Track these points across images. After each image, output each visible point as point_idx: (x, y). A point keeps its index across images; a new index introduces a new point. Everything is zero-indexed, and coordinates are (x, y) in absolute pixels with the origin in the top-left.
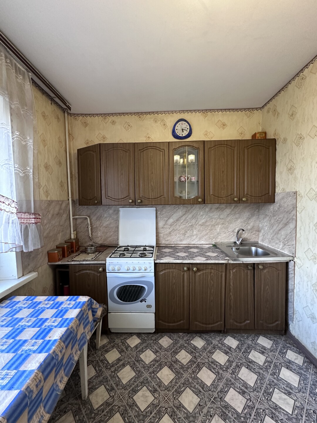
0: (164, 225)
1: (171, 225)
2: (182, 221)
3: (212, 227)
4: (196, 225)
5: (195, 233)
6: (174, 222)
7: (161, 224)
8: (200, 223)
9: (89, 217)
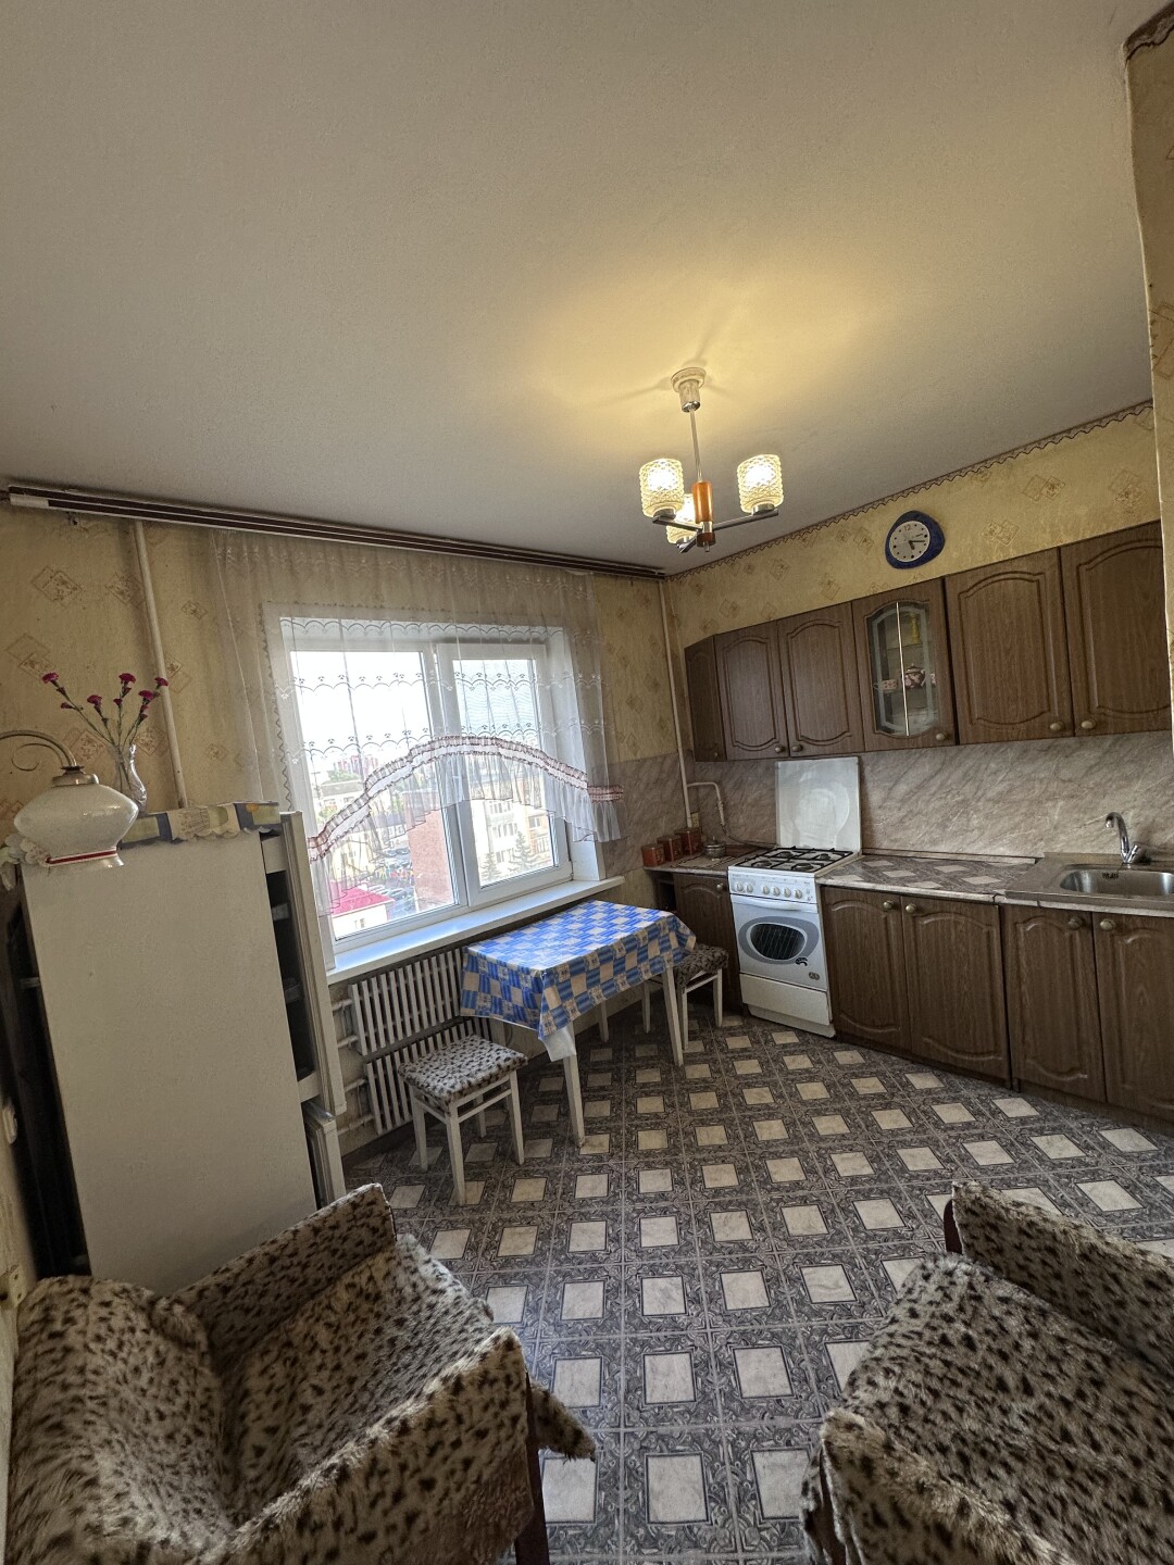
0: (885, 800)
1: (903, 801)
2: (934, 789)
3: (1030, 805)
4: (979, 800)
5: (975, 822)
6: (911, 793)
7: (875, 798)
8: (990, 794)
9: (719, 783)
